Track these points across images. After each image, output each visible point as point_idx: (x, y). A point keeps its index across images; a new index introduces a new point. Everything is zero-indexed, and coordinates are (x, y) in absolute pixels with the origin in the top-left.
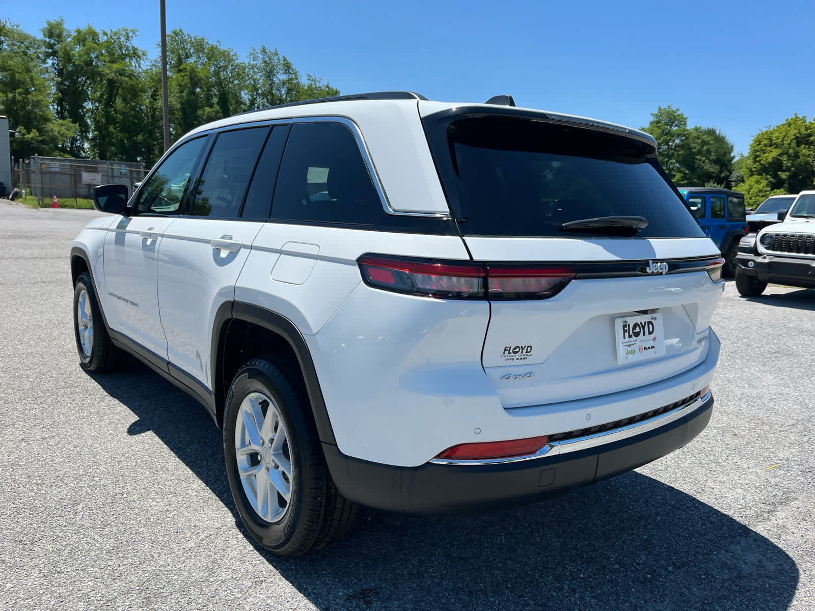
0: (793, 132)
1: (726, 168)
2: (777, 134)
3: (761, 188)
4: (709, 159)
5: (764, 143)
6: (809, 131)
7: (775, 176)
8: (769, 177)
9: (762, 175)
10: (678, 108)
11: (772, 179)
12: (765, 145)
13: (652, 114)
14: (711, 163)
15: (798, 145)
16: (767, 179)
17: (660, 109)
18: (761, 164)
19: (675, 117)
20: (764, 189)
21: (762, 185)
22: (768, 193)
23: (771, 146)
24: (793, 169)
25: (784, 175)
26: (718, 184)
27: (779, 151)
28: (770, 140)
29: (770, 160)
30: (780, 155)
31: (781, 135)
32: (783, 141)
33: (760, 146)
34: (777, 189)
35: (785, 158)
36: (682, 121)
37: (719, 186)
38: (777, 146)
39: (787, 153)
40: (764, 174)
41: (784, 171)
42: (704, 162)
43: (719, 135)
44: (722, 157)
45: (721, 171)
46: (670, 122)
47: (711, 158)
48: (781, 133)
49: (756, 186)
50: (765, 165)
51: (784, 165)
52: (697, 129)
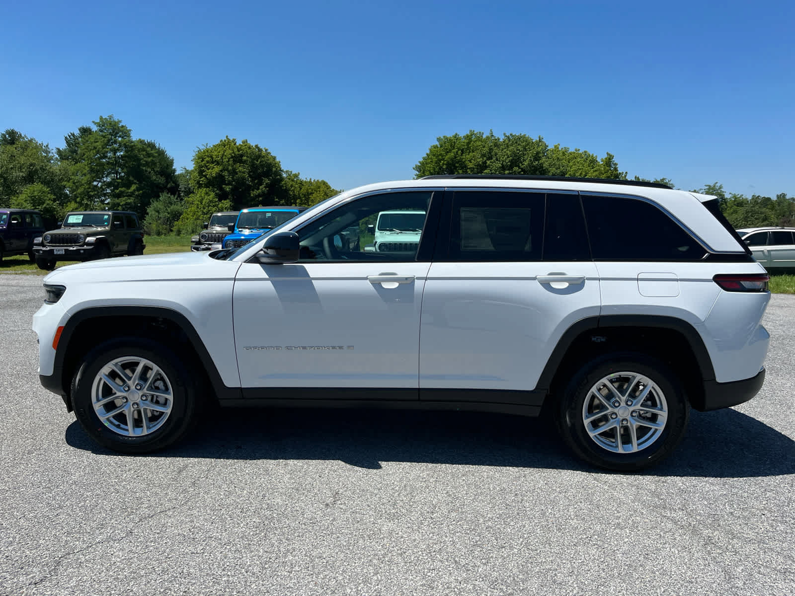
0: (229, 152)
1: (171, 180)
2: (216, 153)
3: (211, 199)
4: (154, 171)
5: (204, 159)
6: (241, 152)
7: (221, 189)
8: (216, 189)
9: (209, 188)
10: (120, 120)
11: (217, 192)
12: (208, 162)
13: (93, 122)
14: (157, 175)
15: (235, 162)
16: (214, 191)
17: (101, 118)
18: (207, 179)
19: (118, 127)
20: (214, 200)
21: (211, 196)
22: (217, 203)
23: (213, 163)
24: (234, 183)
25: (228, 188)
26: (171, 194)
27: (220, 168)
28: (211, 157)
29: (214, 175)
30: (221, 171)
31: (220, 154)
32: (222, 158)
33: (204, 162)
34: (224, 200)
35: (226, 173)
36: (126, 133)
37: (172, 196)
38: (218, 164)
39: (227, 170)
40: (211, 187)
41: (227, 185)
42: (150, 172)
43: (159, 149)
44: (165, 169)
45: (167, 182)
46: (114, 132)
47: (156, 169)
48: (219, 152)
49: (206, 197)
50: (210, 179)
51: (226, 179)
52: (141, 142)
